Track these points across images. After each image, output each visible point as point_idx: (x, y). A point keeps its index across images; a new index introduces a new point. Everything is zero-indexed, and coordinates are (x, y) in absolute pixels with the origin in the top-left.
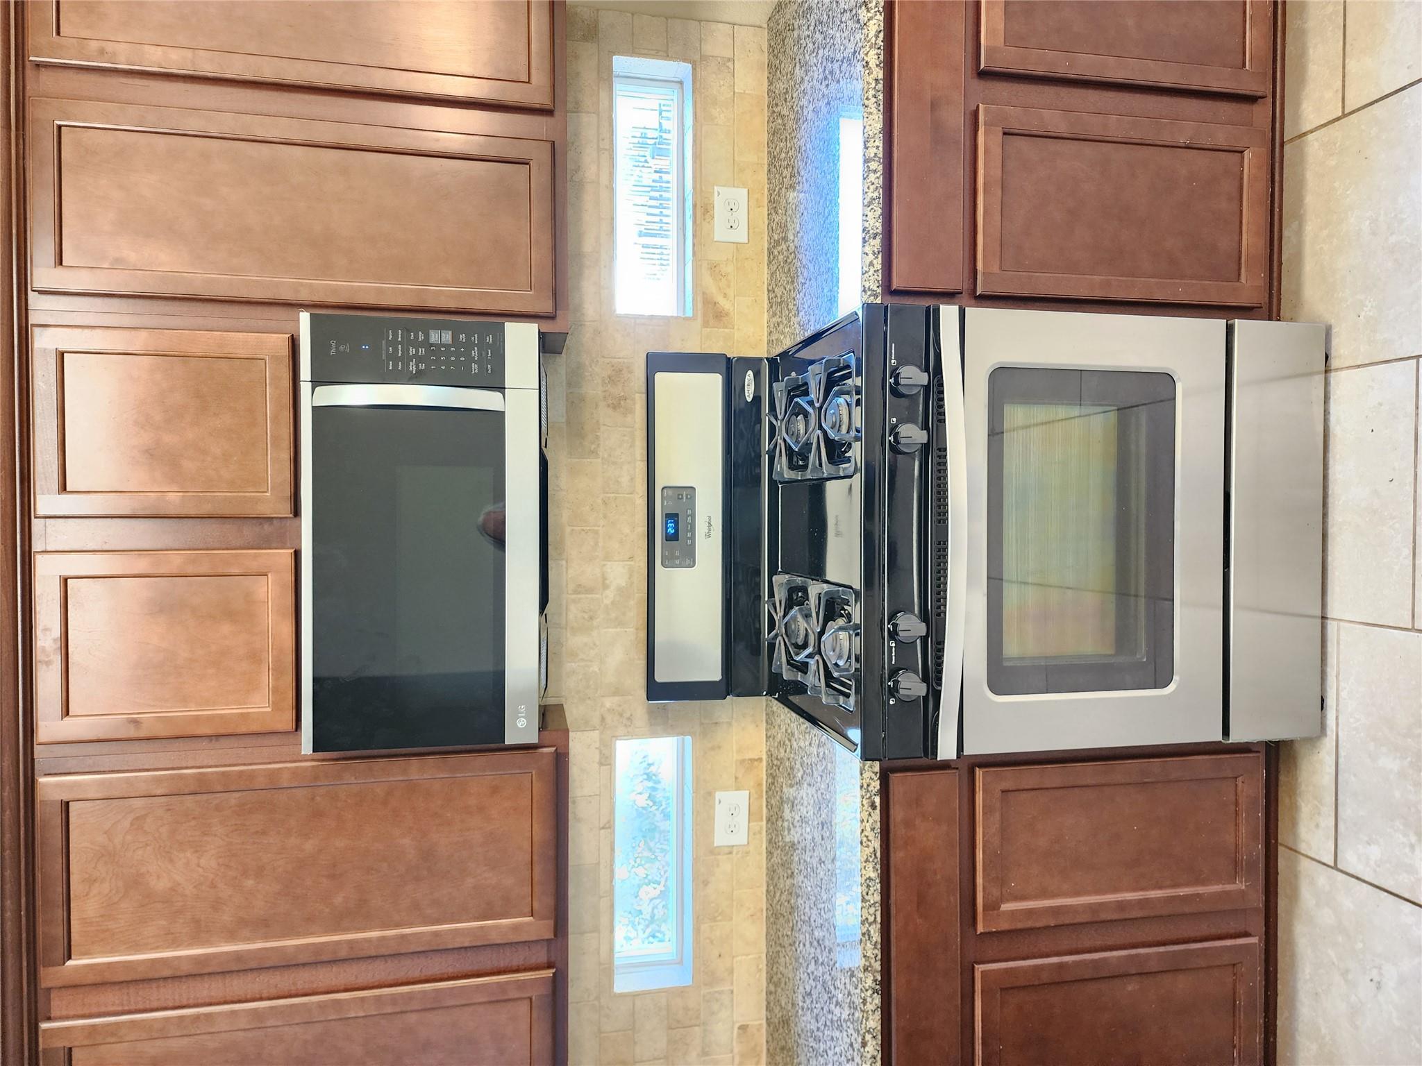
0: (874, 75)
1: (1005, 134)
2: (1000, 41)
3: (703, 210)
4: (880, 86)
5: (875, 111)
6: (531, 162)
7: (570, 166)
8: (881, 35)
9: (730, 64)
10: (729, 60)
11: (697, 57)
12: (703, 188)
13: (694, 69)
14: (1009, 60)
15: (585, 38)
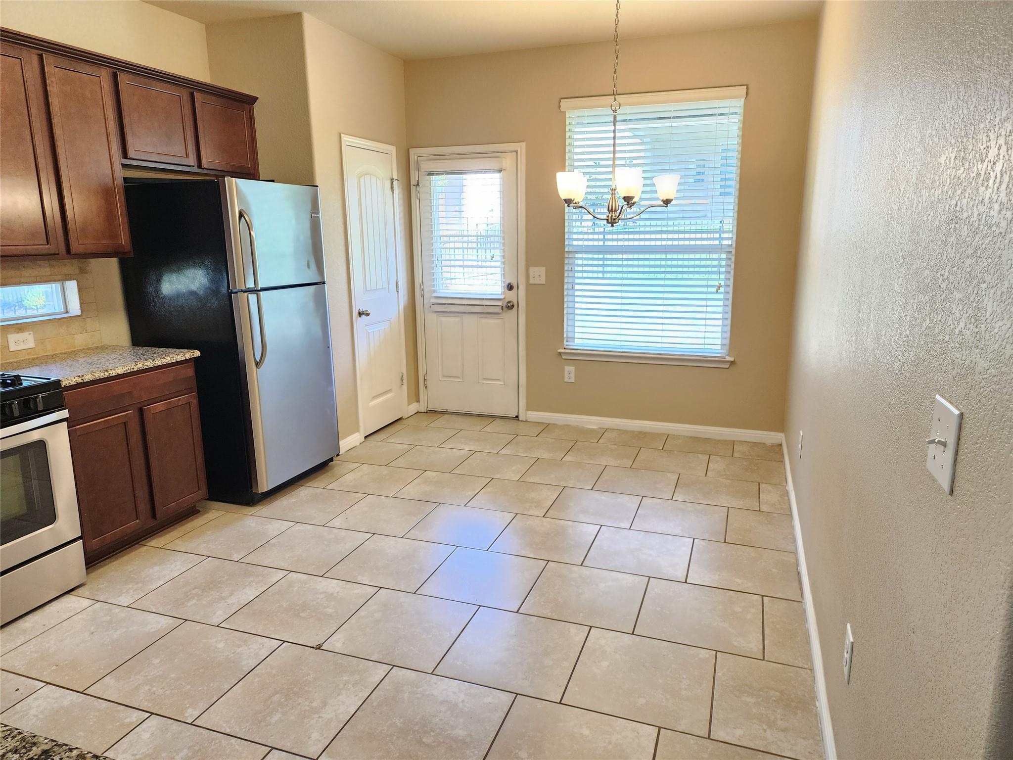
0: (135, 367)
1: (125, 423)
2: (153, 412)
3: (20, 328)
4: (132, 370)
5: (124, 369)
6: (49, 245)
7: (26, 263)
8: (147, 367)
9: (85, 331)
10: (86, 330)
11: (84, 317)
12: (31, 326)
13: (79, 316)
14: (148, 416)
15: (80, 268)
